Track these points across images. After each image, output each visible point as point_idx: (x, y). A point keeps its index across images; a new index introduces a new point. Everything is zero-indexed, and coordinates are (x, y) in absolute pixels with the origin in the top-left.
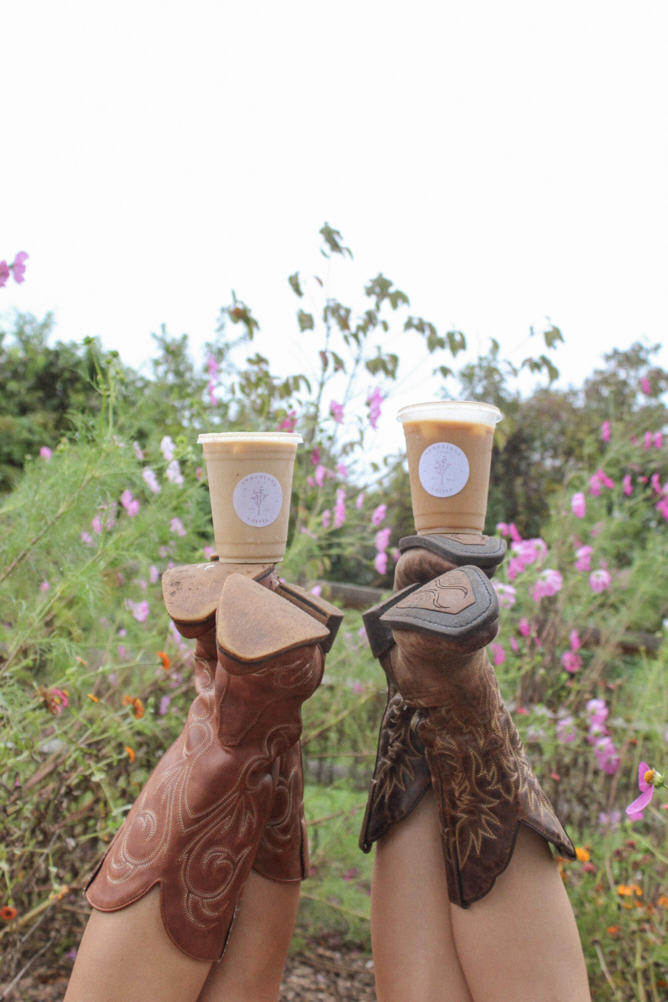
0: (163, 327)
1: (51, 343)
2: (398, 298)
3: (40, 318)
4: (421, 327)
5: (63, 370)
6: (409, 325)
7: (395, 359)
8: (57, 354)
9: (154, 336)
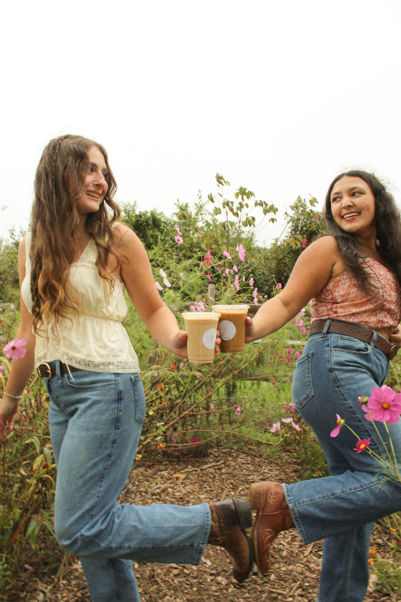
0: (178, 200)
1: (137, 213)
2: (250, 195)
3: (132, 204)
4: (261, 204)
5: (143, 222)
6: (256, 204)
7: (254, 219)
8: (140, 216)
9: (175, 204)
